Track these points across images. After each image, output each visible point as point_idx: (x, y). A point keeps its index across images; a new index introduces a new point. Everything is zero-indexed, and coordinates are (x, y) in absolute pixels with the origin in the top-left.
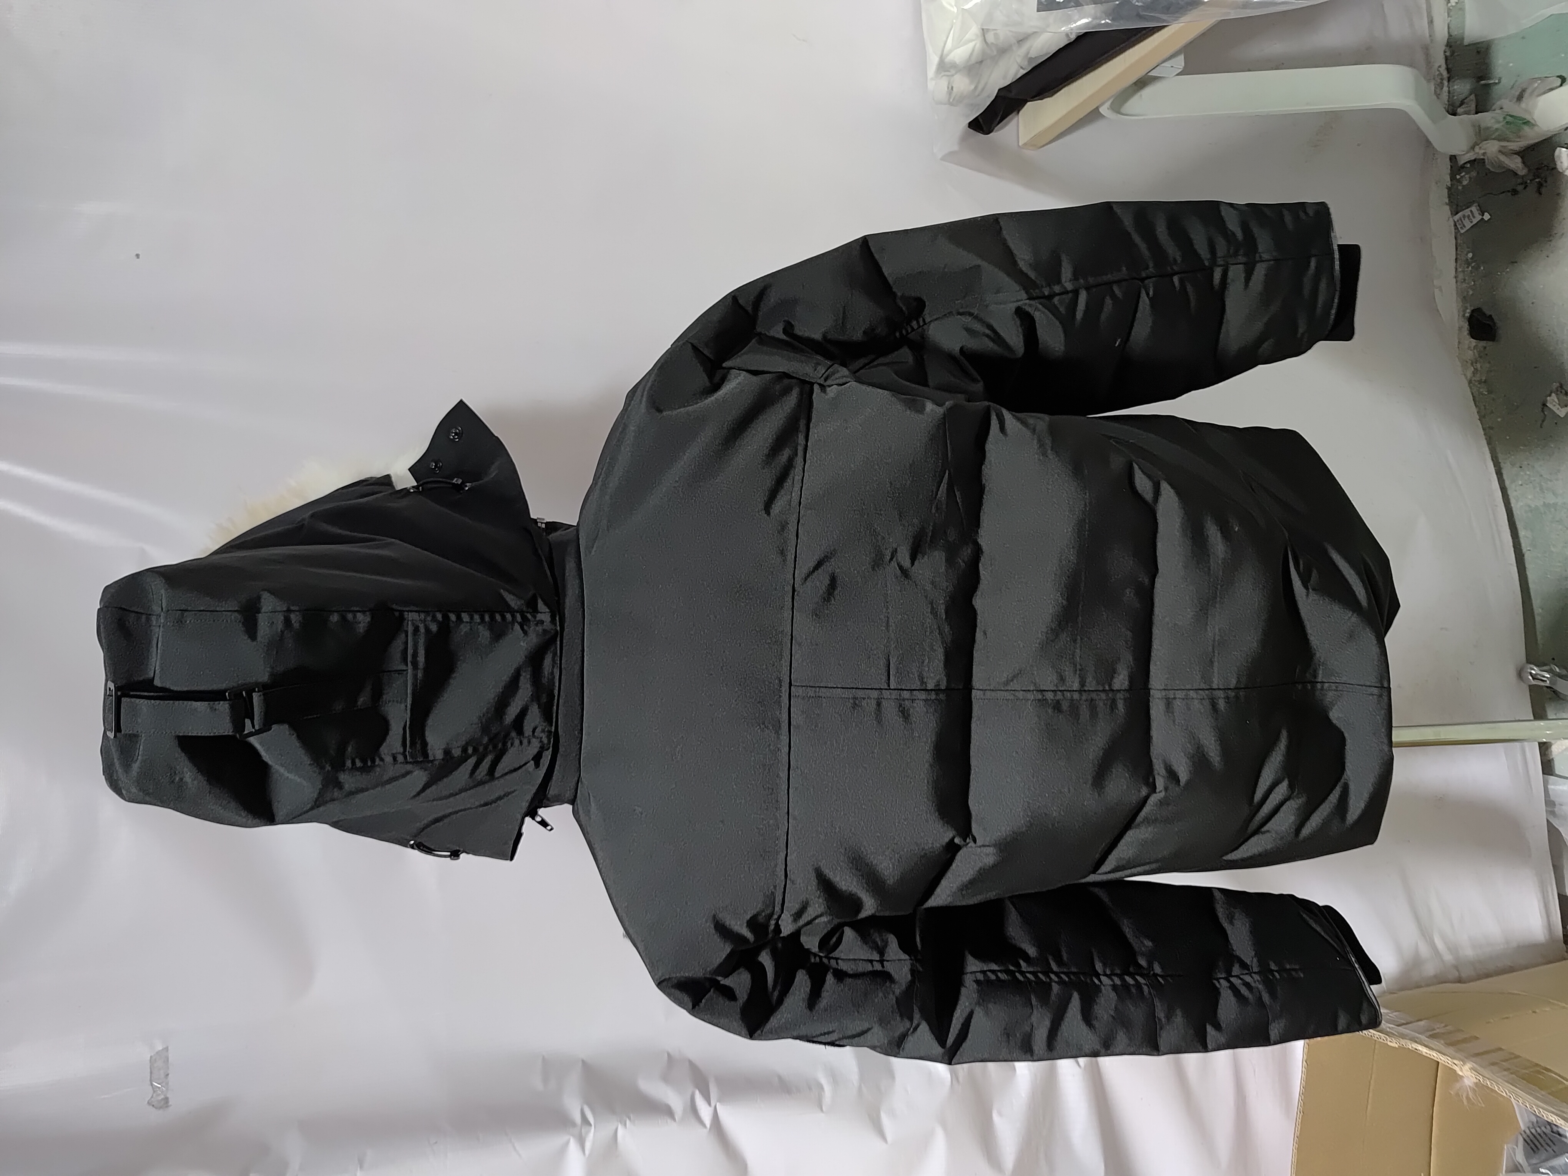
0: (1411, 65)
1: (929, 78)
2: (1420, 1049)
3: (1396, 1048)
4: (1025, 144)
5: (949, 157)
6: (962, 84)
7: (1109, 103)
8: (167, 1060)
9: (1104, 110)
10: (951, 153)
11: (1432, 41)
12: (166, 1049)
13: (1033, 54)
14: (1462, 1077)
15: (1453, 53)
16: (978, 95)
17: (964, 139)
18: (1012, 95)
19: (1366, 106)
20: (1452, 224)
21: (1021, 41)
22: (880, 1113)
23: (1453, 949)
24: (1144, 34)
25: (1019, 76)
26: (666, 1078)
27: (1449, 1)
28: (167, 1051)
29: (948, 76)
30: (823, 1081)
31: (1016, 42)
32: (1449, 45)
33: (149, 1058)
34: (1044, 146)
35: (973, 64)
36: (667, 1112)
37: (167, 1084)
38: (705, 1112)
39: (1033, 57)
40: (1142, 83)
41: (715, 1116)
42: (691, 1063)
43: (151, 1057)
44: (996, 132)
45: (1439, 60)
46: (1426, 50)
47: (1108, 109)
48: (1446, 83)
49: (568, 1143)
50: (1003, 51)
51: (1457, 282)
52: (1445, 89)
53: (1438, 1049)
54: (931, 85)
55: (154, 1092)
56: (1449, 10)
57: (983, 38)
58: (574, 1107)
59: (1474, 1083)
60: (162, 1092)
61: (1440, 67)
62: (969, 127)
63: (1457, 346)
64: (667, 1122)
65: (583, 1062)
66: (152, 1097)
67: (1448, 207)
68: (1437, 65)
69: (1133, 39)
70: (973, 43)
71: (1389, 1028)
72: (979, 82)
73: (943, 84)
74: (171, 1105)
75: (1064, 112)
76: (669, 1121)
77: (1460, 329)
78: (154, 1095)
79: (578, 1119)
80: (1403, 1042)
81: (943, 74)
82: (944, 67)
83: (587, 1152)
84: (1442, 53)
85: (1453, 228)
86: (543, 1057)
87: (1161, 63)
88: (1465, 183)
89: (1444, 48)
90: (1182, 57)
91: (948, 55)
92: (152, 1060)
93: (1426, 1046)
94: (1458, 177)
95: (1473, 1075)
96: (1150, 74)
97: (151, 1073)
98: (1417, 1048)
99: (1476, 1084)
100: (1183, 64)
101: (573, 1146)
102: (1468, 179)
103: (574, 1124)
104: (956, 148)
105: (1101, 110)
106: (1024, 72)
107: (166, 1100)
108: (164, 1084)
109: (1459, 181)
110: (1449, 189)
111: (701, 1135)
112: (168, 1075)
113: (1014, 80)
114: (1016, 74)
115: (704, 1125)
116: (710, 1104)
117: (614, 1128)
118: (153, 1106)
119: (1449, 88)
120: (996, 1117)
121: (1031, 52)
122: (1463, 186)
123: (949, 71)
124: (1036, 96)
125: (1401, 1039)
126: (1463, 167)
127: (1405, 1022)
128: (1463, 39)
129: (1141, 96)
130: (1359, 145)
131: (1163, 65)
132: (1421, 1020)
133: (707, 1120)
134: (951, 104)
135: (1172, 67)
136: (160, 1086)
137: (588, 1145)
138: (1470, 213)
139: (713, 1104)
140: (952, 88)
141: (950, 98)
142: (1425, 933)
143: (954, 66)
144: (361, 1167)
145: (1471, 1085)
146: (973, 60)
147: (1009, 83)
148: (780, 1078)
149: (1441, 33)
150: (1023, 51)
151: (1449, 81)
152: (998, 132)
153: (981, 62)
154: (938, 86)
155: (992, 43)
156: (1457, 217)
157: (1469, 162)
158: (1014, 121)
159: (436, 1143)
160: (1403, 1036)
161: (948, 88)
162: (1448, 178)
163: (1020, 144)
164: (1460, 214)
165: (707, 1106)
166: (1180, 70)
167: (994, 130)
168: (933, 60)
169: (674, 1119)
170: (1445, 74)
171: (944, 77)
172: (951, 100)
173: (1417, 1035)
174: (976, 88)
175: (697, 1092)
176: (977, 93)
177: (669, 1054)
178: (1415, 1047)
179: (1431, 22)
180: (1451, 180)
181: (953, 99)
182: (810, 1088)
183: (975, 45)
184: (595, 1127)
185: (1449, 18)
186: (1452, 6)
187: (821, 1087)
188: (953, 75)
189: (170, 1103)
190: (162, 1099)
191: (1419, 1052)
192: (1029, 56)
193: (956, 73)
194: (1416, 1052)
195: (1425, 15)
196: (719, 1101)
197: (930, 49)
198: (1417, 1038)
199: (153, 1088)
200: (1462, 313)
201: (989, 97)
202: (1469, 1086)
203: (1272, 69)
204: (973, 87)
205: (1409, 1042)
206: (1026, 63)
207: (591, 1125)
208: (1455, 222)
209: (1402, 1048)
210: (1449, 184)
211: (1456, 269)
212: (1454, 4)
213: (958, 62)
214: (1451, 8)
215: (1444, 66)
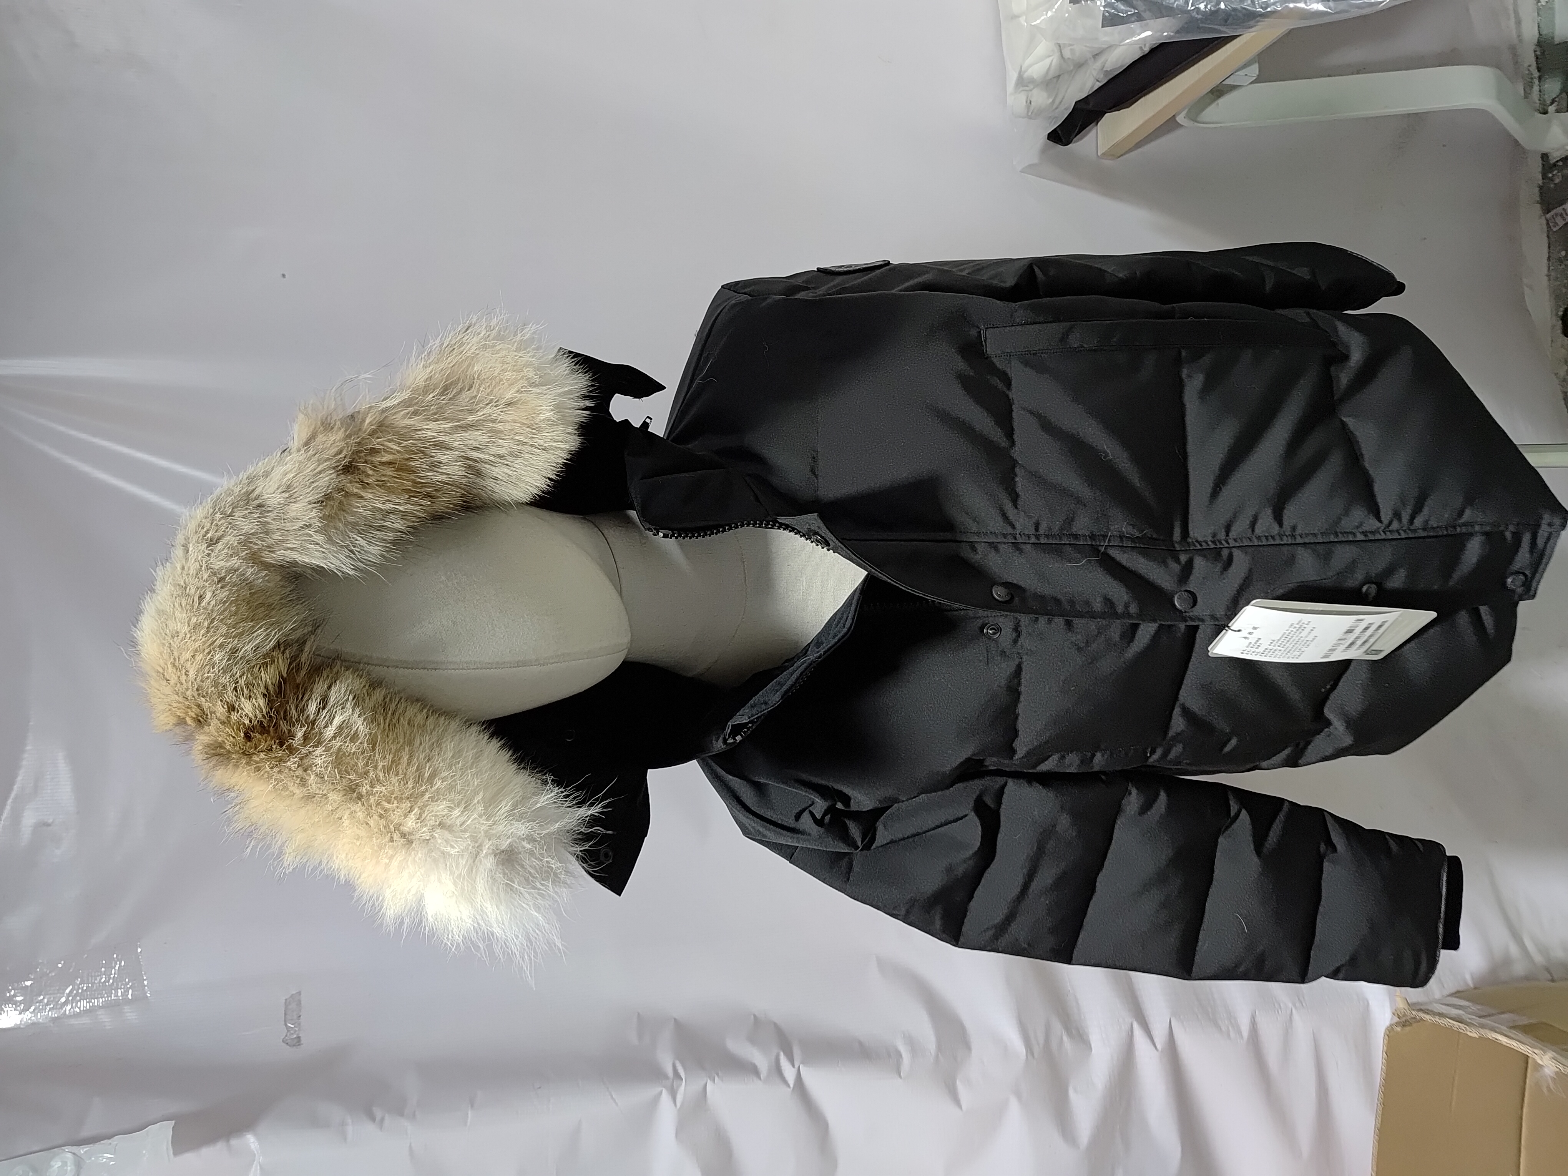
0: (1498, 66)
1: (1008, 93)
2: (1500, 1039)
3: (1476, 1038)
4: (1104, 154)
5: (1030, 169)
6: (1040, 98)
7: (1185, 112)
8: (299, 1003)
9: (1180, 119)
10: (1031, 166)
11: (1521, 41)
12: (299, 993)
13: (1108, 67)
14: (1541, 1066)
15: (1543, 53)
16: (1057, 108)
17: (1044, 151)
18: (1090, 107)
19: (1445, 107)
20: (1545, 222)
21: (1096, 56)
22: (956, 1082)
23: (1543, 950)
24: (1217, 44)
25: (1096, 88)
26: (753, 1040)
27: (1539, 1)
28: (300, 994)
29: (1026, 91)
30: (902, 1048)
31: (1091, 56)
32: (1539, 44)
33: (284, 1001)
34: (1122, 155)
35: (1051, 79)
36: (754, 1071)
37: (299, 1024)
38: (789, 1073)
39: (1109, 70)
40: (1218, 92)
41: (799, 1077)
42: (775, 1024)
43: (286, 1000)
44: (1074, 143)
45: (1529, 59)
46: (1513, 50)
47: (1185, 118)
48: (1536, 82)
49: (661, 1093)
50: (1080, 65)
51: (1549, 280)
52: (1536, 88)
53: (1519, 1039)
54: (1010, 100)
55: (288, 1031)
56: (1539, 10)
57: (1059, 53)
58: (667, 1061)
59: (1555, 1072)
60: (296, 1031)
61: (1530, 66)
62: (1048, 139)
63: (1550, 345)
64: (753, 1080)
65: (675, 1019)
66: (286, 1036)
67: (1538, 206)
68: (1526, 65)
69: (1205, 50)
70: (1051, 58)
71: (1470, 1019)
72: (1056, 97)
73: (1022, 98)
74: (302, 1044)
75: (1141, 122)
76: (755, 1079)
77: (1553, 327)
78: (288, 1035)
79: (670, 1073)
80: (1482, 1031)
81: (1022, 89)
82: (1023, 82)
83: (678, 1104)
84: (1532, 52)
85: (1545, 227)
86: (639, 1014)
87: (1235, 72)
88: (1557, 181)
89: (1533, 48)
90: (1256, 66)
91: (1025, 71)
92: (287, 1003)
93: (1506, 1036)
94: (1550, 175)
95: (1553, 1064)
96: (1223, 83)
97: (285, 1014)
98: (1497, 1038)
99: (1557, 1073)
100: (1257, 73)
101: (665, 1097)
102: (1560, 177)
103: (666, 1077)
104: (1035, 160)
105: (1177, 119)
106: (1100, 84)
107: (299, 1038)
108: (296, 1025)
109: (1551, 179)
110: (1541, 187)
111: (785, 1093)
112: (300, 1016)
113: (1090, 93)
114: (1092, 87)
115: (789, 1086)
116: (793, 1066)
117: (704, 1082)
118: (287, 1043)
119: (1540, 86)
120: (1071, 1093)
121: (1106, 65)
122: (1555, 184)
123: (1028, 86)
124: (1113, 107)
125: (1480, 1029)
126: (1555, 165)
127: (1485, 1014)
128: (1553, 38)
129: (1218, 104)
130: (1444, 146)
131: (1236, 74)
132: (1503, 1013)
133: (791, 1079)
134: (1030, 118)
135: (1246, 75)
136: (293, 1026)
137: (679, 1098)
138: (1563, 212)
139: (796, 1066)
140: (1030, 103)
141: (1028, 112)
142: (1516, 935)
143: (1032, 81)
144: (472, 1106)
145: (1552, 1075)
146: (1050, 76)
147: (1086, 95)
148: (860, 1043)
149: (1530, 33)
150: (1098, 64)
151: (1539, 81)
152: (1078, 143)
153: (1059, 76)
154: (1017, 101)
155: (1069, 58)
156: (1549, 216)
157: (1560, 160)
158: (1093, 132)
159: (540, 1088)
160: (1483, 1026)
161: (1027, 102)
162: (1540, 177)
163: (1099, 154)
164: (1552, 213)
165: (791, 1067)
166: (1254, 78)
167: (1073, 141)
168: (1013, 77)
169: (760, 1079)
170: (1536, 74)
171: (1023, 92)
172: (1030, 114)
173: (1496, 1025)
174: (1053, 101)
175: (782, 1054)
176: (1054, 107)
177: (755, 1016)
178: (1494, 1036)
179: (1518, 23)
180: (1543, 179)
181: (1032, 113)
182: (889, 1056)
183: (1052, 61)
184: (685, 1081)
185: (1540, 18)
186: (1542, 5)
187: (900, 1055)
188: (1031, 90)
189: (302, 1042)
190: (295, 1038)
191: (1499, 1042)
192: (1105, 69)
193: (1034, 88)
194: (1495, 1042)
195: (1512, 16)
196: (802, 1063)
197: (1009, 66)
198: (1497, 1028)
199: (287, 1029)
200: (1554, 312)
201: (1066, 109)
202: (1550, 1076)
203: (1353, 74)
204: (1051, 100)
205: (1487, 1031)
206: (1102, 76)
207: (682, 1080)
208: (1547, 220)
209: (1481, 1038)
210: (1540, 182)
211: (1549, 268)
212: (1544, 4)
213: (1035, 77)
214: (1541, 7)
215: (1534, 65)
